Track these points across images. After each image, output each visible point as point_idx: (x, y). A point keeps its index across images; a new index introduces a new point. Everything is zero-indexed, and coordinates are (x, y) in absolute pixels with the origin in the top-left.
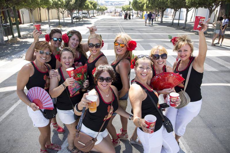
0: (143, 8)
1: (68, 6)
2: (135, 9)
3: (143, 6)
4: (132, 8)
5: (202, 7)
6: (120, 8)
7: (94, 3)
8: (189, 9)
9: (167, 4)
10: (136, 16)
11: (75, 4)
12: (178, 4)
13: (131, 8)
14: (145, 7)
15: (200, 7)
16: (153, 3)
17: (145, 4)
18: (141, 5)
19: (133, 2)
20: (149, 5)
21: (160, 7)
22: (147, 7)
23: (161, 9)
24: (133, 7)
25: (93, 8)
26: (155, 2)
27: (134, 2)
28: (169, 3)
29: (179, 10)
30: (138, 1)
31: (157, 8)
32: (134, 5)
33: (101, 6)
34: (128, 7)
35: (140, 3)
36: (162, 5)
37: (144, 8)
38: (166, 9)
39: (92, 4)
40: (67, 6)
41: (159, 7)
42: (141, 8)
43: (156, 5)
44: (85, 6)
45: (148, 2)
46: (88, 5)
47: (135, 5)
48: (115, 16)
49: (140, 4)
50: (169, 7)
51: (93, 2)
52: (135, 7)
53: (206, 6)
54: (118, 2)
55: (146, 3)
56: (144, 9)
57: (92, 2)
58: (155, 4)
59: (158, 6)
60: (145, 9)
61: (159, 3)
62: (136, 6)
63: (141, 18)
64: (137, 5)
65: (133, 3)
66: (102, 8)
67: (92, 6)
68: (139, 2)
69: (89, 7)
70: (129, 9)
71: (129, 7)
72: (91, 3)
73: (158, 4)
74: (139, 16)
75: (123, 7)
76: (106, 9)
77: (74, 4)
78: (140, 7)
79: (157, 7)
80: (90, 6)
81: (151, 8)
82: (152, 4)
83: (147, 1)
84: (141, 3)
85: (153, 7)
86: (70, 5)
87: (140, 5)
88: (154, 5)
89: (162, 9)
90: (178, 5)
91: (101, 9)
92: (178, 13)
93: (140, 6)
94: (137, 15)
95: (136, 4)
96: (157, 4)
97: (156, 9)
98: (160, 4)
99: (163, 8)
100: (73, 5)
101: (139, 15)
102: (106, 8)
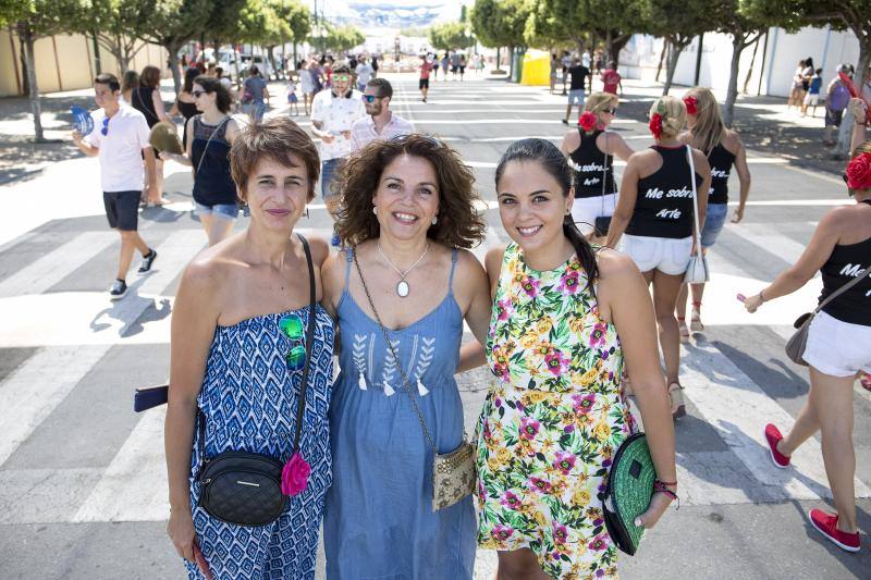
0: (522, 32)
1: (145, 22)
2: (488, 39)
3: (520, 23)
4: (474, 36)
5: (820, 24)
6: (424, 36)
7: (297, 9)
8: (745, 35)
9: (636, 13)
10: (493, 73)
11: (187, 15)
12: (693, 11)
13: (468, 33)
14: (529, 31)
15: (810, 26)
16: (565, 11)
17: (532, 16)
18: (513, 19)
19: (477, 6)
20: (551, 21)
21: (602, 26)
22: (541, 28)
23: (605, 39)
24: (476, 31)
25: (290, 33)
26: (575, 6)
27: (482, 8)
28: (649, 8)
29: (696, 40)
30: (497, 4)
31: (587, 35)
32: (479, 23)
33: (332, 27)
34: (457, 32)
35: (506, 12)
36: (612, 15)
37: (526, 35)
38: (627, 38)
39: (289, 17)
40: (140, 22)
41: (597, 29)
42: (514, 33)
43: (583, 19)
44: (248, 24)
45: (542, 7)
46: (263, 19)
47: (484, 23)
48: (395, 72)
49: (508, 18)
50: (644, 29)
51: (290, 8)
52: (484, 30)
53: (840, 16)
54: (412, 9)
55: (536, 10)
56: (526, 38)
57: (286, 5)
58: (578, 15)
59: (592, 21)
60: (530, 38)
61: (596, 8)
62: (489, 23)
63: (514, 78)
64: (494, 21)
65: (477, 13)
66: (337, 38)
67: (287, 26)
68: (505, 6)
69: (267, 27)
70: (460, 41)
71: (462, 31)
72: (283, 12)
73: (593, 11)
74: (505, 73)
75: (433, 33)
76: (361, 41)
77: (182, 11)
78: (507, 30)
79: (584, 27)
80: (273, 24)
81: (560, 35)
82: (563, 13)
83: (538, 3)
84: (515, 10)
85: (566, 30)
86: (159, 16)
87: (510, 19)
88: (571, 21)
89: (609, 37)
90: (693, 16)
91: (333, 39)
92: (687, 57)
93: (507, 23)
94: (495, 68)
95: (490, 15)
96: (588, 13)
97: (584, 38)
98: (600, 15)
99: (615, 35)
100: (173, 16)
101: (506, 68)
102: (358, 35)
